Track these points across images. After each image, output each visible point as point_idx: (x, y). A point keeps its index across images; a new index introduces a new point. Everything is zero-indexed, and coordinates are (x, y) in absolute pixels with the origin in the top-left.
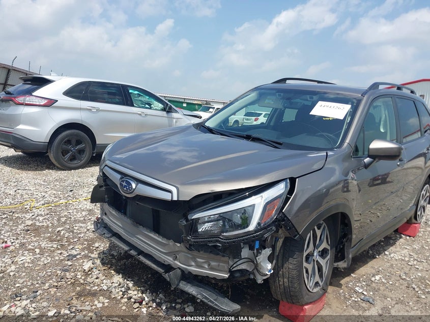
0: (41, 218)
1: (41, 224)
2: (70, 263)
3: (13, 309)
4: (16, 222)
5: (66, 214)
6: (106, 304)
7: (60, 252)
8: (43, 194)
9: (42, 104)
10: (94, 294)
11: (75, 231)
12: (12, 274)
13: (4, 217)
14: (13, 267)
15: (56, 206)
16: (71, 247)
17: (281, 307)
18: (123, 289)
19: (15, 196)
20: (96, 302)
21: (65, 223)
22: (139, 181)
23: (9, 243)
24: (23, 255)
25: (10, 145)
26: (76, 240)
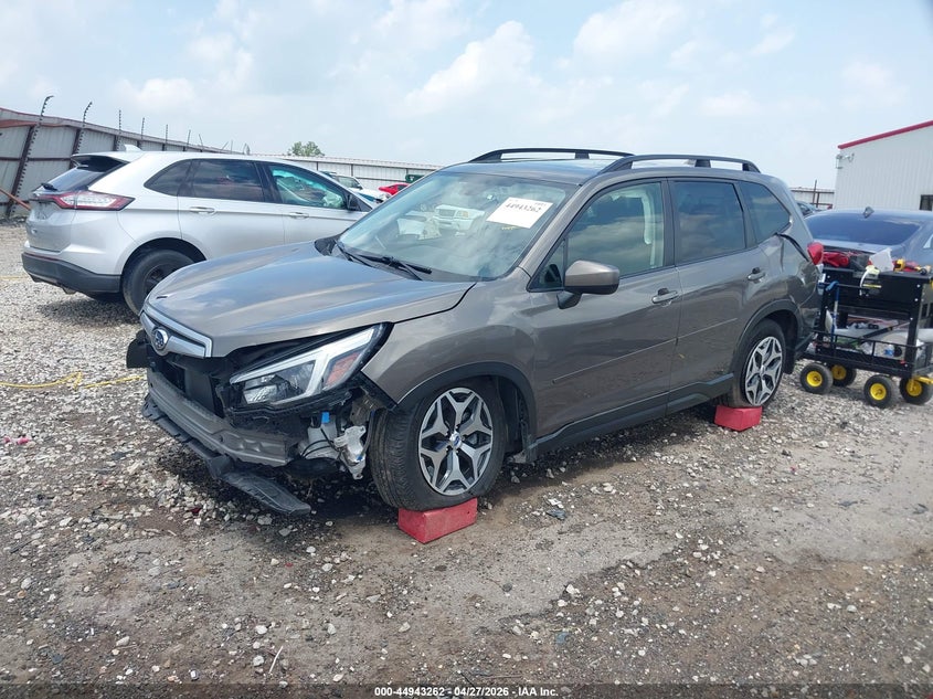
0: (88, 403)
1: (87, 411)
2: (112, 463)
3: (14, 516)
4: (47, 408)
5: (132, 395)
6: (147, 514)
7: (102, 449)
8: (103, 365)
9: (106, 205)
10: (135, 502)
11: (137, 421)
12: (22, 476)
13: (29, 400)
14: (27, 468)
15: (118, 384)
16: (122, 442)
17: (401, 518)
18: (176, 495)
19: (56, 368)
20: (133, 511)
21: (125, 409)
22: (171, 332)
23: (28, 437)
24: (45, 453)
25: (55, 281)
26: (133, 433)
